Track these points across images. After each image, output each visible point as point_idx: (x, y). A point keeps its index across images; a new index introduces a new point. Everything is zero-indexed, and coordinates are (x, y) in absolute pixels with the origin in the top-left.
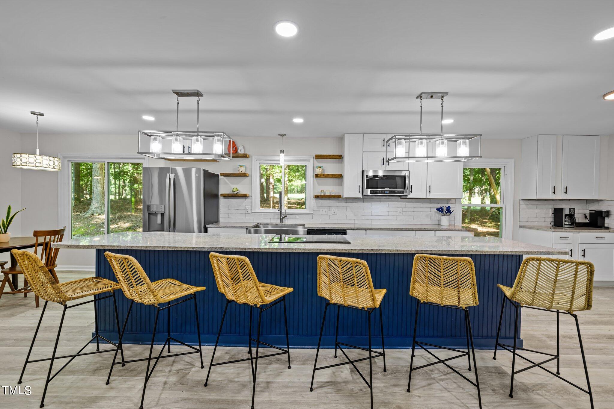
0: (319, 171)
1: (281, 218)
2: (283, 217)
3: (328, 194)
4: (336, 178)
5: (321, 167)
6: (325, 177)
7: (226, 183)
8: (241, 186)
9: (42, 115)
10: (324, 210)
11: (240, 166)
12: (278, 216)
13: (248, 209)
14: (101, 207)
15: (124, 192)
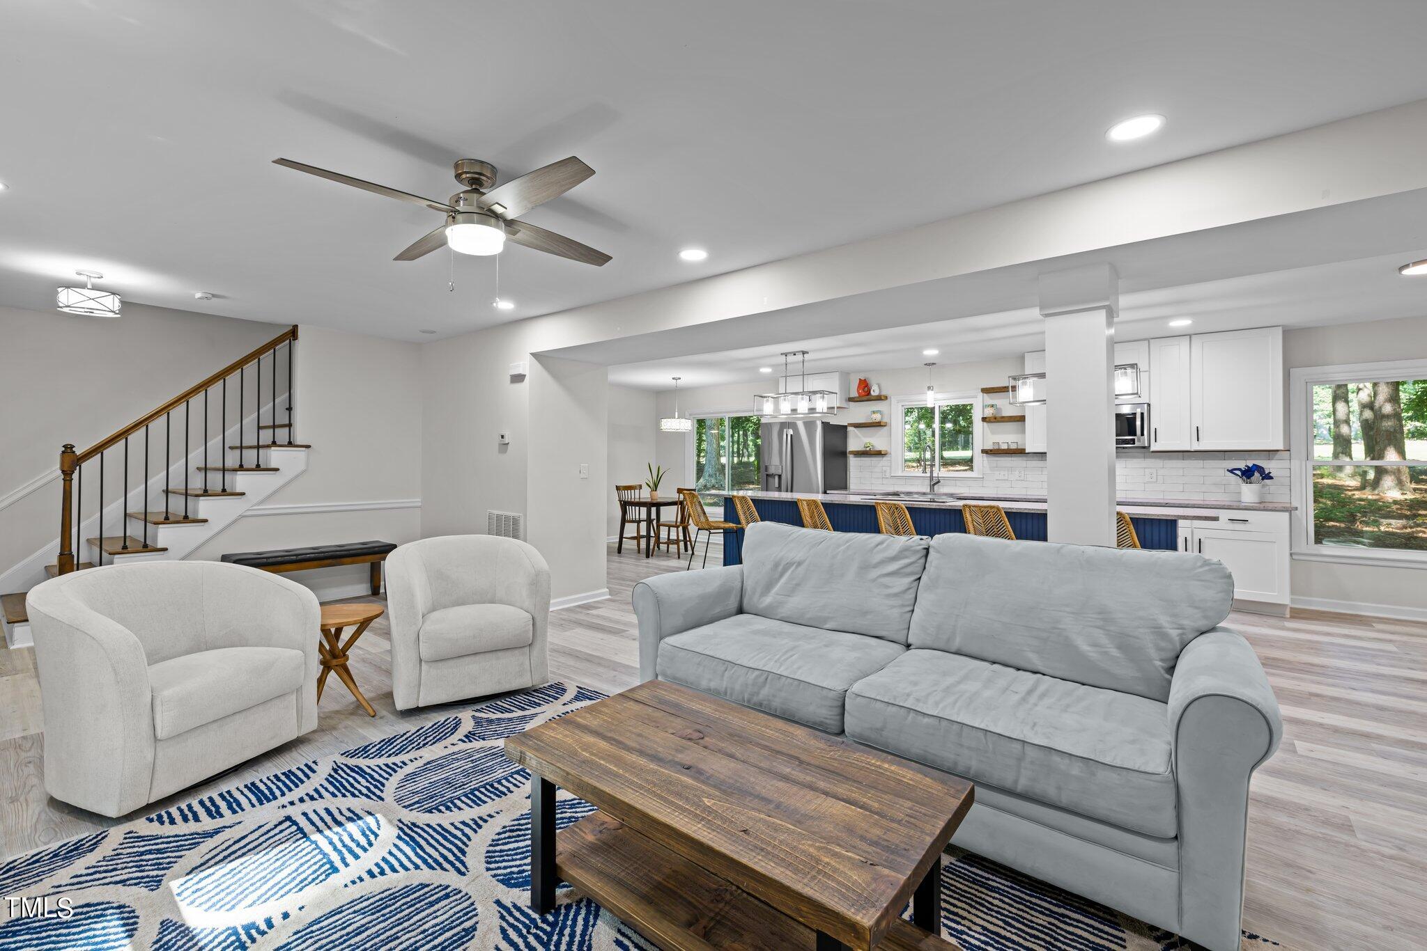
0: (989, 412)
1: (932, 483)
2: (935, 483)
3: (1004, 447)
4: (1018, 421)
5: (992, 406)
6: (999, 422)
7: (857, 436)
8: (875, 440)
9: (680, 379)
10: (1002, 473)
11: (874, 412)
12: (927, 482)
13: (885, 471)
14: (716, 474)
15: (745, 450)
